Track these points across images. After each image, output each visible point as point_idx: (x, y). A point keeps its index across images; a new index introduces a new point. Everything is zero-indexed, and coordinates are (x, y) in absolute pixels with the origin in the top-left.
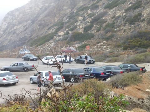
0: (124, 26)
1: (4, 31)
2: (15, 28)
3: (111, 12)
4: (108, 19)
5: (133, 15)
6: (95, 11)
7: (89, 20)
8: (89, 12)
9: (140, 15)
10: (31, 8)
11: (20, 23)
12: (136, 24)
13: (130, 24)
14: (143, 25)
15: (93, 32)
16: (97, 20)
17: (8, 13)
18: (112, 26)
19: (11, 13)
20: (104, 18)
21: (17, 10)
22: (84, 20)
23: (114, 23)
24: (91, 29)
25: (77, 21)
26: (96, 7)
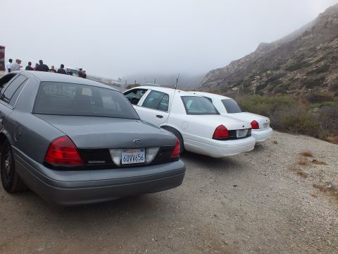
0: (300, 89)
1: (203, 85)
2: (211, 83)
3: (290, 75)
4: (285, 80)
5: (314, 78)
6: (274, 72)
7: (265, 79)
8: (269, 72)
9: (323, 79)
10: (228, 69)
11: (216, 80)
12: (315, 88)
13: (308, 87)
14: (322, 91)
15: (265, 92)
16: (273, 80)
17: (211, 72)
18: (286, 87)
19: (213, 72)
20: (281, 79)
21: (219, 69)
22: (261, 79)
23: (289, 85)
24: (264, 88)
25: (254, 80)
26: (278, 68)
